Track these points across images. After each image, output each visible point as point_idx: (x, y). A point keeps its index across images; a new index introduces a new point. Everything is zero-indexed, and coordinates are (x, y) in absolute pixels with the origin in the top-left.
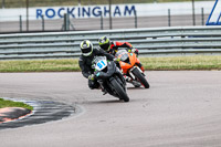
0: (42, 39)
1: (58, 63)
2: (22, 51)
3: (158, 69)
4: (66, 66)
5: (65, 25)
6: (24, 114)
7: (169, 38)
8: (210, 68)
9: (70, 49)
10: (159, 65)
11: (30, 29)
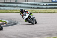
0: (10, 5)
1: (14, 11)
2: (5, 7)
3: (40, 13)
4: (16, 12)
5: (16, 1)
6: (5, 24)
7: (43, 5)
8: (53, 13)
10: (40, 12)
11: (7, 2)
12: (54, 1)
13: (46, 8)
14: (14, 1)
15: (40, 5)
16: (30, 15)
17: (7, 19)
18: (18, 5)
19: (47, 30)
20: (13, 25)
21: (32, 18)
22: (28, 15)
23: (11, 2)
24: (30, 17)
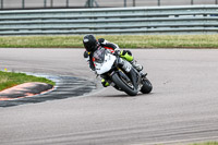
5: (89, 2)
7: (191, 17)
11: (54, 5)
13: (205, 29)
14: (83, 4)
15: (180, 17)
16: (121, 60)
17: (53, 73)
18: (96, 18)
19: (209, 113)
20: (77, 93)
21: (128, 70)
22: (114, 58)
23: (70, 5)
24: (121, 66)
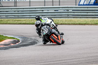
1: (15, 21)
8: (85, 24)
9: (17, 15)
10: (61, 22)
12: (81, 5)
18: (18, 11)
